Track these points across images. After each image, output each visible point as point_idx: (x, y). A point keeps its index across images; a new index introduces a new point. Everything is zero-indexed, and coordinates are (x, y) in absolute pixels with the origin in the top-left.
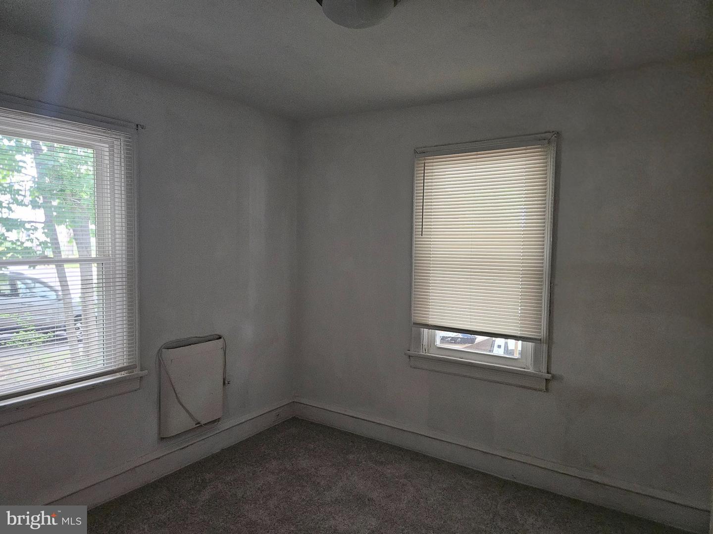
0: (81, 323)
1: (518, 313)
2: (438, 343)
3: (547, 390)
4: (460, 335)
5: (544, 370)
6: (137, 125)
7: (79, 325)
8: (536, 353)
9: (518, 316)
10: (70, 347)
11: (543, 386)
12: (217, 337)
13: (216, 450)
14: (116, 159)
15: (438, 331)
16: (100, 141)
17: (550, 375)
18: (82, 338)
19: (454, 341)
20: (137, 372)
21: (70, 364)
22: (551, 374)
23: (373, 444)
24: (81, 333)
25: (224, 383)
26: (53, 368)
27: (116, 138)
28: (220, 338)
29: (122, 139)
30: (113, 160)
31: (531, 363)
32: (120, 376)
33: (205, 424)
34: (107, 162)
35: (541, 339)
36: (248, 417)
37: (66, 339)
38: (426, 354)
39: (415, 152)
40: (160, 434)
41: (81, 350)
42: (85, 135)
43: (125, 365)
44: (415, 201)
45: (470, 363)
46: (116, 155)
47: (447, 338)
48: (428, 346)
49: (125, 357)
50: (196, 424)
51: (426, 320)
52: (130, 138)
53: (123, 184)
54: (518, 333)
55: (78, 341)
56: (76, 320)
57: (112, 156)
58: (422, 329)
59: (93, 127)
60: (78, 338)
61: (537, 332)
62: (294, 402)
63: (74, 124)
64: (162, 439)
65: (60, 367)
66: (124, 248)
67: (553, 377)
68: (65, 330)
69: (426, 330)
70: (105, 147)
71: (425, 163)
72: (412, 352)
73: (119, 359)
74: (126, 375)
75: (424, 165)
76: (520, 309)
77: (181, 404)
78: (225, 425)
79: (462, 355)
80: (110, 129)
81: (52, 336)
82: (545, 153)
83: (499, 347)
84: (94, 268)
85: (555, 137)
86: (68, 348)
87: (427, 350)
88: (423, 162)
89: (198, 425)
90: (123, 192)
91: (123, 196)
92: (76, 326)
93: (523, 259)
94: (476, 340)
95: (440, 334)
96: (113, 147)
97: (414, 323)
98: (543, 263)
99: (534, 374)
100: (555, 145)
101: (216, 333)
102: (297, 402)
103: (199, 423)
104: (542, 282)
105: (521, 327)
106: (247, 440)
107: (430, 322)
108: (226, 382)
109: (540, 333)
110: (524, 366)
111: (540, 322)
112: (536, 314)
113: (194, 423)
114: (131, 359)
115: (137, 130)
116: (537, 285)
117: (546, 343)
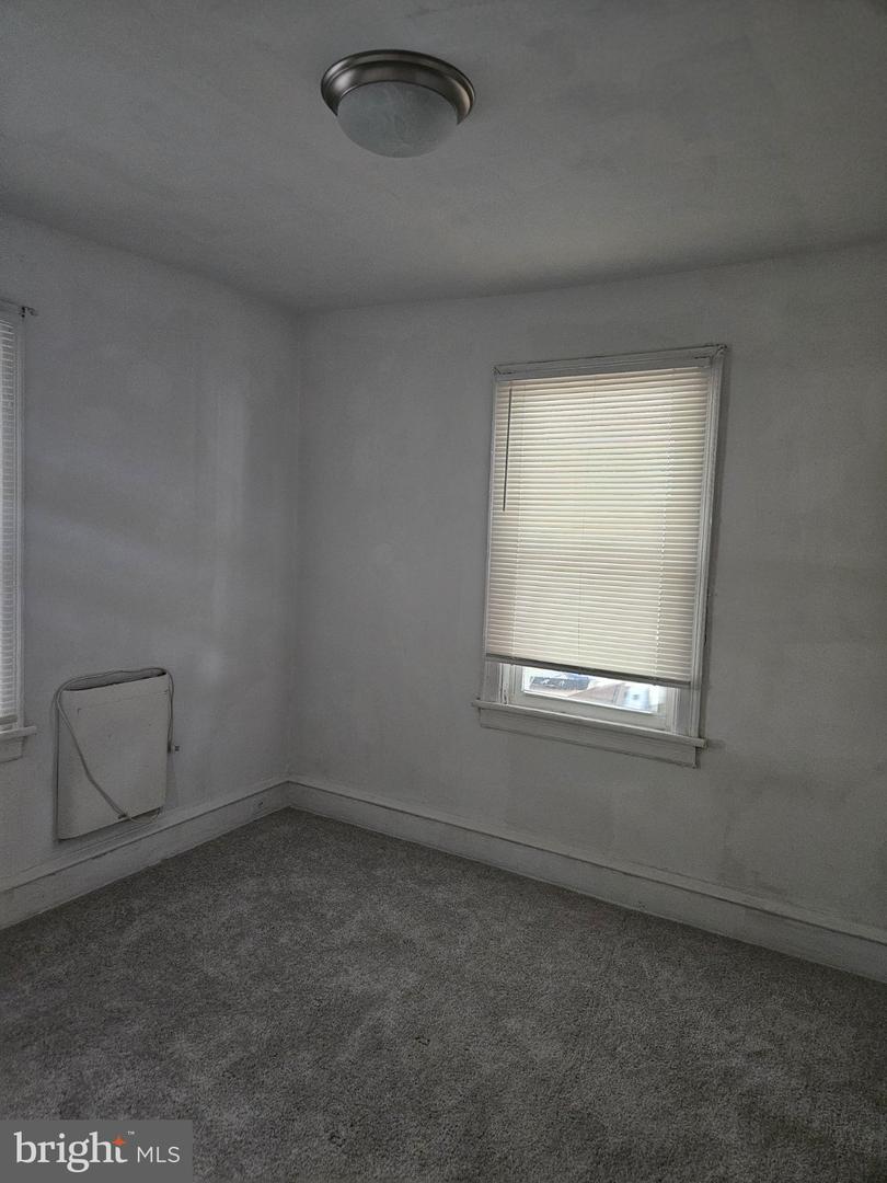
1: (654, 639)
2: (526, 686)
3: (698, 765)
4: (564, 675)
5: (693, 732)
6: (23, 309)
8: (682, 706)
11: (691, 758)
12: (159, 672)
13: (155, 859)
15: (526, 667)
17: (702, 740)
19: (554, 684)
20: (18, 728)
22: (703, 738)
23: (414, 851)
25: (169, 750)
28: (164, 674)
31: (674, 722)
33: (134, 818)
35: (690, 683)
38: (507, 705)
39: (497, 372)
40: (56, 833)
44: (494, 453)
45: (576, 720)
47: (541, 679)
48: (510, 691)
50: (119, 818)
51: (508, 650)
52: (10, 331)
54: (653, 673)
58: (501, 664)
61: (684, 671)
62: (288, 782)
64: (60, 841)
67: (708, 744)
69: (507, 667)
71: (511, 390)
72: (483, 703)
75: (510, 393)
76: (657, 633)
77: (93, 783)
78: (170, 819)
79: (566, 707)
82: (705, 380)
85: (722, 353)
87: (507, 699)
88: (509, 388)
89: (122, 819)
94: (590, 684)
95: (529, 673)
97: (488, 655)
98: (696, 559)
99: (678, 738)
100: (721, 367)
101: (156, 666)
102: (292, 783)
103: (124, 816)
104: (693, 589)
105: (659, 662)
106: (208, 844)
107: (514, 653)
108: (173, 748)
109: (689, 672)
110: (662, 726)
111: (690, 654)
112: (683, 642)
113: (116, 816)
114: (7, 706)
115: (23, 316)
116: (686, 595)
117: (698, 690)
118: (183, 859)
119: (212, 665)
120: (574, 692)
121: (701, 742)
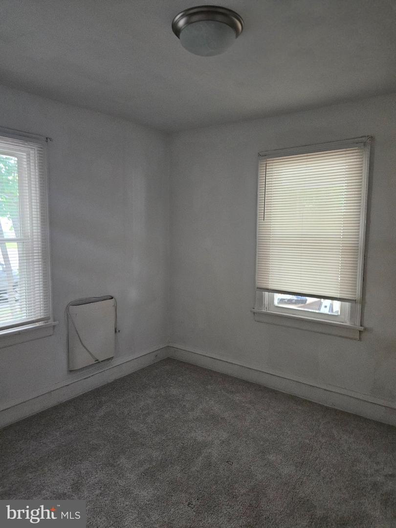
1: (338, 279)
2: (276, 303)
3: (360, 339)
4: (294, 297)
5: (358, 323)
6: (47, 138)
8: (353, 311)
9: (338, 282)
11: (357, 336)
12: (110, 297)
13: (110, 380)
14: (31, 164)
15: (276, 294)
16: (20, 151)
19: (290, 302)
20: (51, 322)
23: (225, 378)
25: (116, 332)
27: (31, 148)
28: (112, 298)
29: (36, 149)
30: (29, 164)
31: (348, 319)
33: (102, 361)
34: (25, 166)
35: (356, 300)
36: (134, 357)
38: (267, 311)
39: (259, 155)
40: (69, 368)
43: (42, 317)
44: (259, 193)
45: (300, 318)
46: (31, 161)
47: (284, 299)
48: (268, 304)
49: (42, 311)
51: (267, 286)
52: (42, 148)
53: (37, 183)
54: (338, 296)
57: (28, 161)
58: (264, 293)
61: (353, 294)
62: (168, 346)
64: (71, 371)
66: (39, 231)
67: (365, 329)
69: (266, 294)
70: (24, 155)
72: (256, 310)
73: (38, 312)
74: (43, 324)
75: (266, 165)
77: (84, 346)
78: (117, 362)
79: (295, 313)
80: (27, 141)
82: (362, 153)
83: (326, 306)
85: (370, 140)
87: (267, 308)
88: (265, 162)
89: (97, 362)
90: (38, 189)
91: (38, 192)
94: (307, 301)
95: (278, 297)
96: (29, 155)
97: (257, 288)
99: (351, 327)
100: (369, 147)
101: (109, 295)
102: (170, 347)
103: (97, 360)
104: (357, 255)
105: (340, 291)
107: (270, 287)
108: (117, 331)
109: (355, 295)
110: (343, 321)
111: (356, 286)
112: (352, 281)
113: (94, 360)
114: (46, 313)
115: (47, 142)
116: (353, 258)
117: (360, 303)
118: (123, 380)
119: (133, 294)
120: (300, 305)
121: (362, 328)
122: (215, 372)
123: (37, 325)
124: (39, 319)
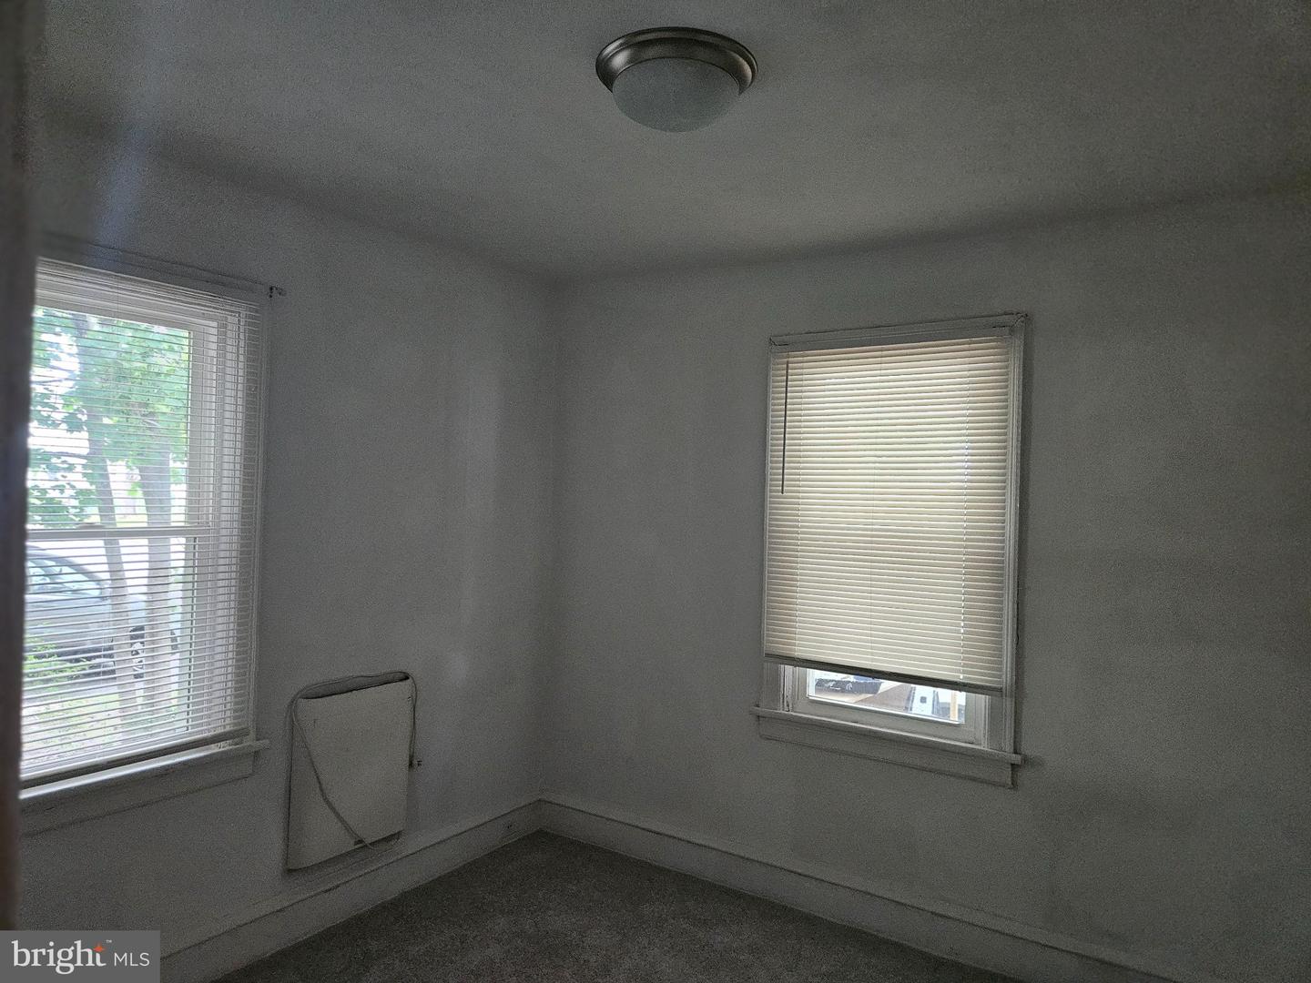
0: (142, 643)
1: (958, 632)
2: (812, 692)
3: (1014, 785)
4: (852, 678)
5: (1008, 746)
6: (271, 289)
7: (137, 646)
8: (994, 716)
9: (959, 639)
10: (119, 688)
11: (1006, 776)
12: (402, 676)
13: (393, 892)
14: (229, 348)
15: (811, 670)
16: (203, 316)
17: (1019, 757)
18: (141, 671)
19: (840, 688)
20: (249, 742)
21: (118, 721)
22: (1020, 754)
23: (689, 887)
24: (141, 661)
25: (411, 765)
26: (87, 727)
27: (232, 312)
28: (407, 678)
29: (243, 313)
30: (224, 349)
31: (985, 734)
32: (217, 750)
33: (371, 844)
34: (213, 353)
35: (1001, 688)
36: (454, 829)
37: (113, 672)
38: (790, 713)
39: (771, 342)
40: (286, 863)
41: (141, 693)
42: (176, 305)
43: (228, 729)
44: (770, 431)
45: (870, 731)
46: (229, 342)
47: (828, 681)
48: (793, 696)
49: (228, 713)
50: (355, 845)
51: (791, 650)
52: (257, 312)
53: (240, 394)
54: (961, 677)
55: (136, 676)
56: (132, 637)
57: (222, 341)
58: (782, 666)
59: (190, 292)
60: (135, 670)
61: (994, 676)
62: (540, 800)
63: (158, 286)
64: (290, 871)
65: (99, 725)
66: (236, 510)
67: (1026, 760)
68: (111, 656)
69: (789, 669)
70: (212, 327)
71: (788, 363)
72: (763, 710)
73: (216, 716)
74: (228, 748)
75: (787, 366)
76: (962, 625)
77: (328, 803)
78: (410, 845)
79: (856, 716)
80: (221, 295)
81: (87, 667)
82: (1005, 350)
83: (923, 700)
84: (177, 545)
85: (1023, 322)
86: (116, 689)
87: (790, 706)
88: (786, 360)
89: (359, 846)
90: (240, 409)
91: (240, 416)
92: (132, 649)
93: (967, 540)
94: (881, 688)
95: (815, 675)
96: (225, 326)
97: (768, 655)
98: (1003, 548)
99: (991, 754)
100: (1022, 337)
101: (397, 669)
102: (546, 802)
103: (361, 841)
104: (1001, 582)
105: (965, 665)
106: (451, 874)
107: (798, 654)
108: (415, 762)
109: (1000, 677)
110: (971, 739)
111: (1000, 656)
112: (992, 642)
113: (352, 842)
114: (239, 717)
115: (271, 296)
116: (994, 588)
117: (1011, 697)
118: (423, 892)
119: (459, 667)
120: (863, 696)
121: (1017, 759)
122: (661, 870)
123: (214, 749)
124: (220, 735)
